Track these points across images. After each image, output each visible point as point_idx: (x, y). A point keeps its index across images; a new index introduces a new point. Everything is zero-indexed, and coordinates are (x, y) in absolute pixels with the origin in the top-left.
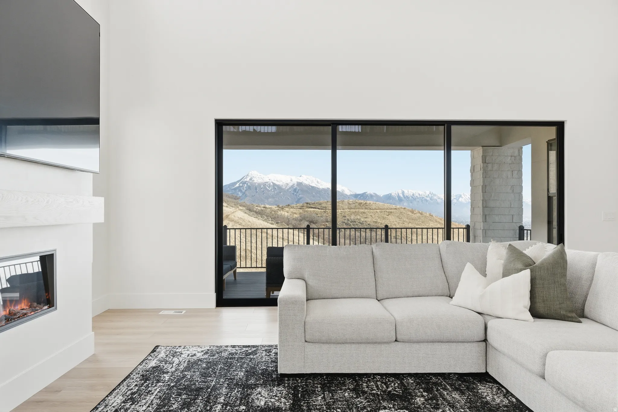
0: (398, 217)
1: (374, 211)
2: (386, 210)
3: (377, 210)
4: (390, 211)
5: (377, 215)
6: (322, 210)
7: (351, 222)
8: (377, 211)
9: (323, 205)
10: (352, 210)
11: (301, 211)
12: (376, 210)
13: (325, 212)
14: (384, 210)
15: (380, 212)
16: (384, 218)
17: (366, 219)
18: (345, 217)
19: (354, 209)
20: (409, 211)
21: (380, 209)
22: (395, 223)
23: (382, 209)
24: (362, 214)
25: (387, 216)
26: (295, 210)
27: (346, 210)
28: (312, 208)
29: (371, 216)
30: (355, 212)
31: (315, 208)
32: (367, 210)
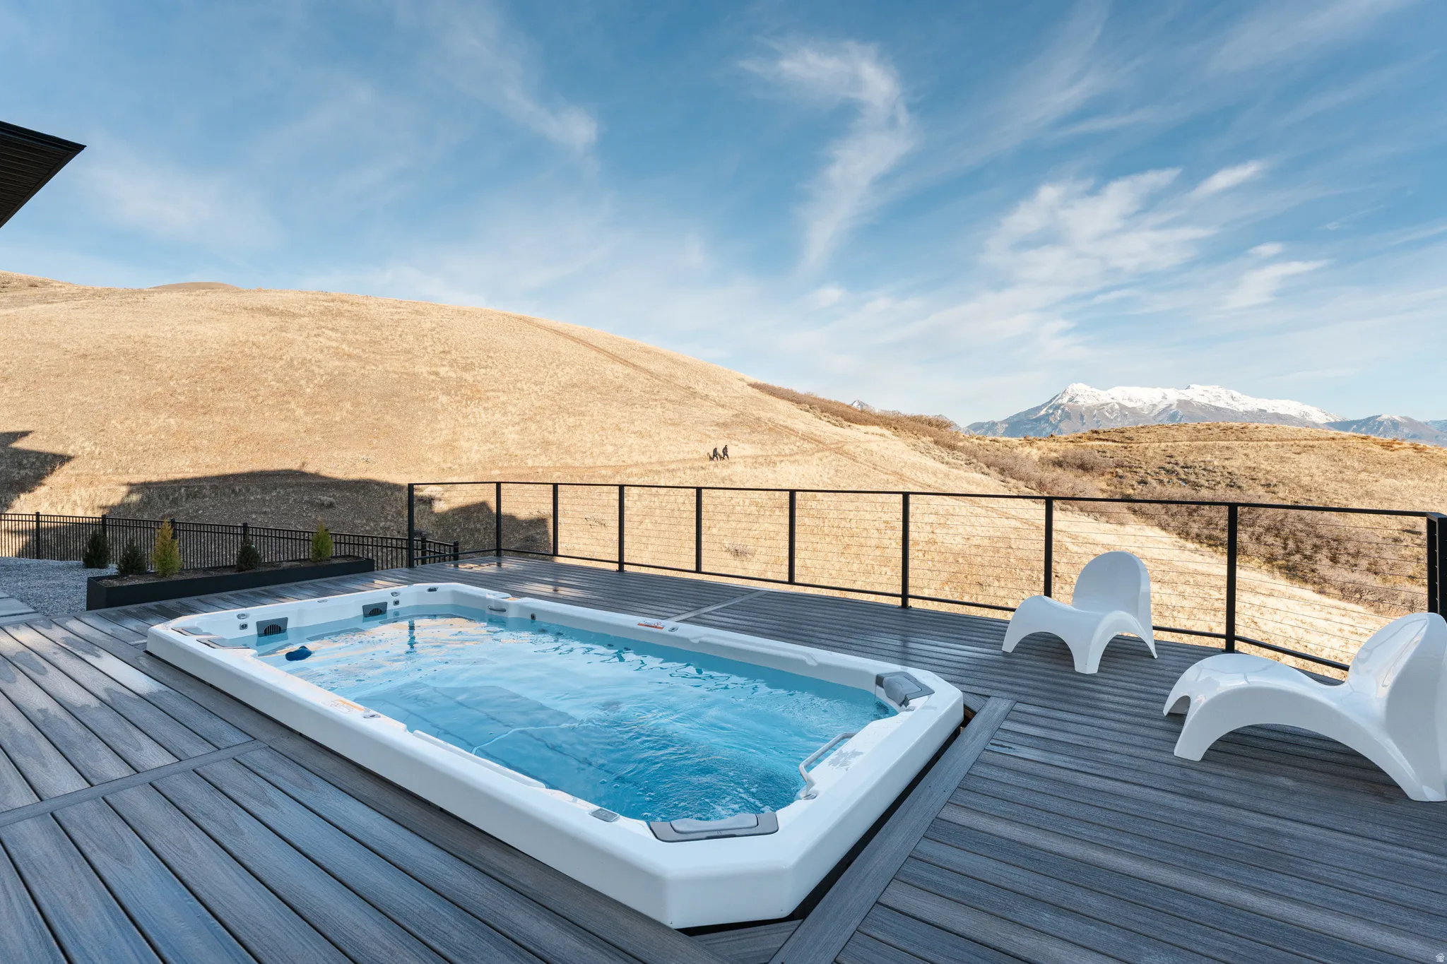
0: (1331, 458)
1: (1259, 443)
2: (1297, 442)
3: (1269, 443)
4: (1311, 443)
5: (1265, 452)
6: (1120, 445)
7: (1183, 467)
8: (1267, 445)
9: (1127, 435)
10: (1195, 443)
11: (1071, 446)
12: (1265, 442)
13: (1126, 448)
14: (1292, 443)
15: (1276, 445)
16: (1282, 460)
17: (1227, 463)
18: (1171, 457)
19: (1205, 440)
20: (1378, 443)
21: (1281, 440)
22: (1314, 471)
23: (1288, 440)
24: (1221, 451)
25: (1293, 456)
26: (1058, 444)
27: (1180, 444)
28: (1101, 439)
29: (1245, 455)
30: (1205, 446)
31: (1107, 440)
32: (1237, 443)
